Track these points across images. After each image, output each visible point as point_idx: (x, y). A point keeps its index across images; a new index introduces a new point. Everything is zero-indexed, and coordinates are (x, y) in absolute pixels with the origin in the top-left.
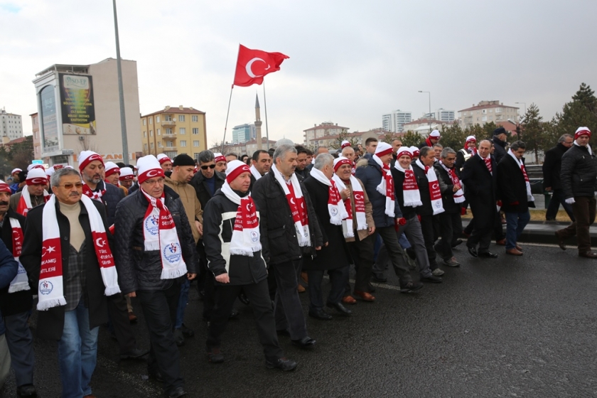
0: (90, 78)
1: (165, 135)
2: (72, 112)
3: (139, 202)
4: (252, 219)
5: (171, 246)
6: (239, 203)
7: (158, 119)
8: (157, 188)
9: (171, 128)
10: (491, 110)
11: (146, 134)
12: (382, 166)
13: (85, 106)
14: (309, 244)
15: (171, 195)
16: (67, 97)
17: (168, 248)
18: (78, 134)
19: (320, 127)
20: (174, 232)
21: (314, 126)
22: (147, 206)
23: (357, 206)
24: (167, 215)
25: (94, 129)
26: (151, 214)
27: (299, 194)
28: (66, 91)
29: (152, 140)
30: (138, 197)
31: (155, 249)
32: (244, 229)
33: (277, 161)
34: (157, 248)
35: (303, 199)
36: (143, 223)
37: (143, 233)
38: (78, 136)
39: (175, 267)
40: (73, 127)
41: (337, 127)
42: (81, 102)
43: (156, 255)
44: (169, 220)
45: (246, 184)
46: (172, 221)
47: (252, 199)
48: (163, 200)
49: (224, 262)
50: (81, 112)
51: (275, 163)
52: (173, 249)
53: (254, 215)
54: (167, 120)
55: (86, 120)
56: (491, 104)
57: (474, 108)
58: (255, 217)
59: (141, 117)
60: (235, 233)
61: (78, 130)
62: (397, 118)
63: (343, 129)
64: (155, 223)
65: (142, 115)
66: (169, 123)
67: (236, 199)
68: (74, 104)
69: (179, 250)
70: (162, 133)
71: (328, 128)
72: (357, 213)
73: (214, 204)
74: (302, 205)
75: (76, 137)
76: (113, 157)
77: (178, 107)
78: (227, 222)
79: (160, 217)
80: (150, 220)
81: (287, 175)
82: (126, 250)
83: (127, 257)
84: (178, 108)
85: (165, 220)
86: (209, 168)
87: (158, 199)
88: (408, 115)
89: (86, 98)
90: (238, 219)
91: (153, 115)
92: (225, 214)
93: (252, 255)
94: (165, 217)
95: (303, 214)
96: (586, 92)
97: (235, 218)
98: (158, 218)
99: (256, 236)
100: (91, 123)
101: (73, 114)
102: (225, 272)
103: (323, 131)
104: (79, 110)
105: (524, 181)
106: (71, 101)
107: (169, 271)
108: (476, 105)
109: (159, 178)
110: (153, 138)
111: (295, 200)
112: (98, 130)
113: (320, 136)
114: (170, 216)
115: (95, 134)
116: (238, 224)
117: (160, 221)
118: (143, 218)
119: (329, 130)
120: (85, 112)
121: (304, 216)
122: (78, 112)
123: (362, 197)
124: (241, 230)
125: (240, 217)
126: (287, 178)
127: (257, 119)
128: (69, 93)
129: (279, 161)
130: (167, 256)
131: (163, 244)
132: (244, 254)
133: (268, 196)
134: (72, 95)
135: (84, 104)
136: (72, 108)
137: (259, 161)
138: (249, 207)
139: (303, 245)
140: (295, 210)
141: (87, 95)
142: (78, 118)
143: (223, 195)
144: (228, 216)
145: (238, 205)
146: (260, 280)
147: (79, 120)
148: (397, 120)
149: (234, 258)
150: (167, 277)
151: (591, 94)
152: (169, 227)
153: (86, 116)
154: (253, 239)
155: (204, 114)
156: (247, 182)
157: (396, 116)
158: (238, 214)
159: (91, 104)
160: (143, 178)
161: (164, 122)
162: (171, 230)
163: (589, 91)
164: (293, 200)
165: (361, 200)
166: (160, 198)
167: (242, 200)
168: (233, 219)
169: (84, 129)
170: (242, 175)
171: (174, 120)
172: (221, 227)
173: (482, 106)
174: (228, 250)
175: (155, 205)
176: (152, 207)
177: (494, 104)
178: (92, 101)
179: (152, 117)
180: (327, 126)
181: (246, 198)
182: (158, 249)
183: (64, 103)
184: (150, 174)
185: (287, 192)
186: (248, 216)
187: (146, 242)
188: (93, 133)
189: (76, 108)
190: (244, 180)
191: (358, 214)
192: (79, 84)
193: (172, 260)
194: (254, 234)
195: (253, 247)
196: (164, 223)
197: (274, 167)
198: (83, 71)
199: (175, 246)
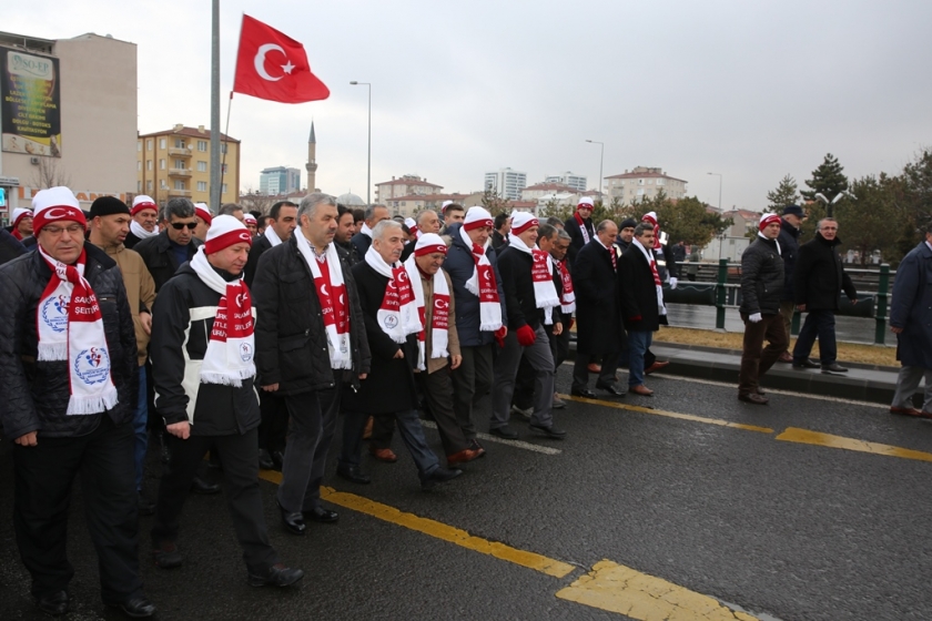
0: (56, 62)
1: (173, 170)
2: (20, 115)
3: (33, 272)
4: (243, 321)
5: (90, 354)
6: (223, 292)
7: (164, 143)
8: (66, 242)
9: (184, 160)
10: (650, 181)
11: (140, 166)
12: (472, 248)
13: (43, 108)
14: (348, 366)
15: (100, 262)
16: (14, 89)
17: (84, 356)
18: (30, 153)
19: (401, 182)
20: (98, 328)
21: (391, 180)
22: (48, 279)
23: (436, 318)
24: (87, 295)
25: (58, 146)
26: (57, 293)
27: (337, 279)
28: (12, 78)
29: (150, 176)
30: (33, 262)
31: (60, 359)
32: (228, 339)
33: (302, 219)
34: (62, 357)
35: (343, 289)
36: (36, 310)
37: (36, 329)
38: (30, 157)
39: (97, 393)
40: (21, 141)
41: (424, 184)
42: (37, 100)
43: (60, 370)
44: (89, 305)
45: (238, 263)
46: (96, 308)
47: (246, 287)
48: (80, 268)
49: (187, 399)
50: (37, 117)
51: (300, 224)
52: (94, 358)
53: (246, 314)
54: (177, 146)
55: (45, 132)
56: (651, 171)
57: (626, 176)
58: (250, 317)
59: (139, 137)
60: (212, 345)
61: (30, 147)
62: (505, 179)
63: (434, 187)
64: (64, 310)
65: (141, 134)
66: (181, 151)
67: (218, 284)
68: (24, 101)
69: (105, 363)
70: (168, 166)
71: (412, 185)
72: (434, 330)
73: (176, 290)
74: (341, 298)
75: (27, 158)
76: (88, 197)
77: (197, 127)
78: (198, 324)
79: (73, 298)
80: (52, 303)
81: (319, 246)
82: (10, 356)
83: (15, 370)
84: (196, 130)
85: (81, 305)
86: (186, 227)
87: (72, 264)
88: (522, 177)
89: (46, 95)
90: (220, 320)
91: (155, 136)
92: (196, 309)
93: (239, 384)
94: (83, 300)
95: (342, 314)
96: (833, 167)
97: (213, 319)
98: (68, 300)
99: (249, 352)
100: (53, 138)
101: (22, 119)
102: (184, 418)
103: (405, 187)
104: (33, 113)
105: (655, 284)
106: (19, 97)
107: (84, 400)
108: (630, 171)
109: (69, 223)
110: (153, 173)
111: (330, 288)
112: (64, 151)
113: (400, 196)
114: (93, 298)
115: (60, 157)
116: (219, 329)
117: (71, 308)
118: (38, 301)
119: (413, 187)
120: (44, 118)
121: (344, 319)
122: (32, 117)
123: (447, 305)
124: (224, 340)
125: (224, 317)
126: (320, 251)
127: (310, 160)
128: (17, 83)
129: (305, 220)
130: (82, 371)
131: (75, 349)
132: (226, 382)
133: (283, 278)
134: (21, 87)
135: (42, 104)
136: (20, 108)
137: (280, 219)
138: (240, 299)
139: (337, 367)
140: (328, 306)
141: (49, 89)
142: (31, 126)
143: (193, 274)
144: (201, 313)
145: (221, 295)
146: (249, 428)
147: (32, 130)
148: (505, 182)
149: (207, 389)
150: (80, 412)
151: (838, 171)
152: (91, 318)
153: (46, 125)
154: (243, 357)
155: (238, 143)
156: (242, 261)
157: (506, 175)
158: (219, 311)
159: (54, 106)
160: (41, 223)
161: (174, 150)
162: (92, 324)
163: (837, 165)
164: (326, 289)
165: (445, 309)
166: (75, 264)
167: (229, 287)
168: (211, 321)
169: (41, 146)
170: (236, 246)
171: (190, 147)
172: (187, 332)
173: (638, 174)
174: (195, 374)
175: (63, 276)
176: (59, 280)
177: (654, 173)
178: (56, 99)
179: (153, 139)
180: (411, 181)
181: (236, 283)
182: (65, 358)
183: (7, 99)
184: (52, 214)
185: (316, 273)
186: (237, 316)
187: (41, 343)
188: (55, 153)
189: (27, 109)
190: (236, 255)
191: (436, 332)
192: (35, 70)
193: (91, 379)
194: (245, 349)
195: (243, 369)
196: (79, 311)
197: (298, 232)
198: (43, 50)
199: (98, 353)
